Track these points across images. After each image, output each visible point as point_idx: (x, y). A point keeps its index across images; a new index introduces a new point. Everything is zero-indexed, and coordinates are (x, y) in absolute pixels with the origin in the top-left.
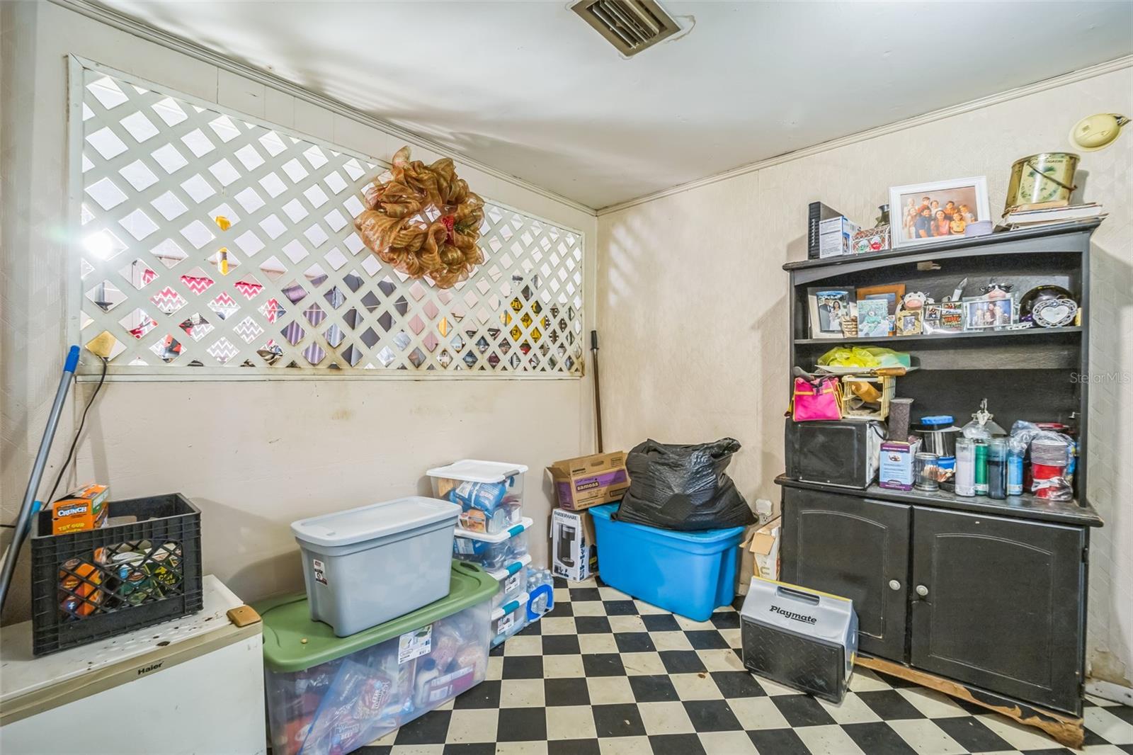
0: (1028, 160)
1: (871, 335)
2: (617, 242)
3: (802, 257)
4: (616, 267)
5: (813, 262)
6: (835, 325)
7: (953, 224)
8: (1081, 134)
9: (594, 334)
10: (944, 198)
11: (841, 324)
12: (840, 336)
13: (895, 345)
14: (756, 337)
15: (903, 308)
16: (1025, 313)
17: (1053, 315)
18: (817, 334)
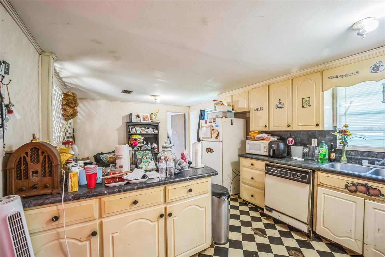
0: (152, 113)
1: (138, 133)
2: (80, 107)
3: (129, 121)
4: (80, 113)
5: (130, 122)
6: (133, 131)
7: (147, 119)
8: (156, 111)
9: (73, 129)
10: (145, 116)
11: (134, 131)
12: (134, 133)
13: (141, 134)
14: (117, 132)
15: (141, 129)
16: (153, 131)
17: (156, 131)
18: (131, 133)
